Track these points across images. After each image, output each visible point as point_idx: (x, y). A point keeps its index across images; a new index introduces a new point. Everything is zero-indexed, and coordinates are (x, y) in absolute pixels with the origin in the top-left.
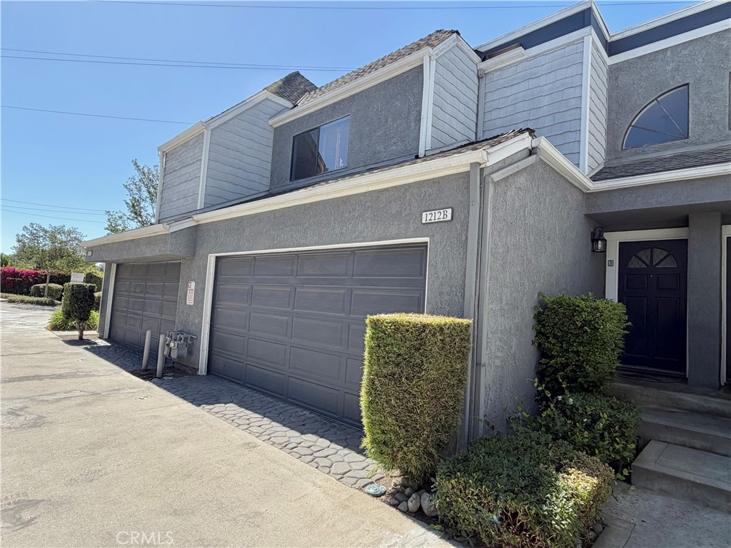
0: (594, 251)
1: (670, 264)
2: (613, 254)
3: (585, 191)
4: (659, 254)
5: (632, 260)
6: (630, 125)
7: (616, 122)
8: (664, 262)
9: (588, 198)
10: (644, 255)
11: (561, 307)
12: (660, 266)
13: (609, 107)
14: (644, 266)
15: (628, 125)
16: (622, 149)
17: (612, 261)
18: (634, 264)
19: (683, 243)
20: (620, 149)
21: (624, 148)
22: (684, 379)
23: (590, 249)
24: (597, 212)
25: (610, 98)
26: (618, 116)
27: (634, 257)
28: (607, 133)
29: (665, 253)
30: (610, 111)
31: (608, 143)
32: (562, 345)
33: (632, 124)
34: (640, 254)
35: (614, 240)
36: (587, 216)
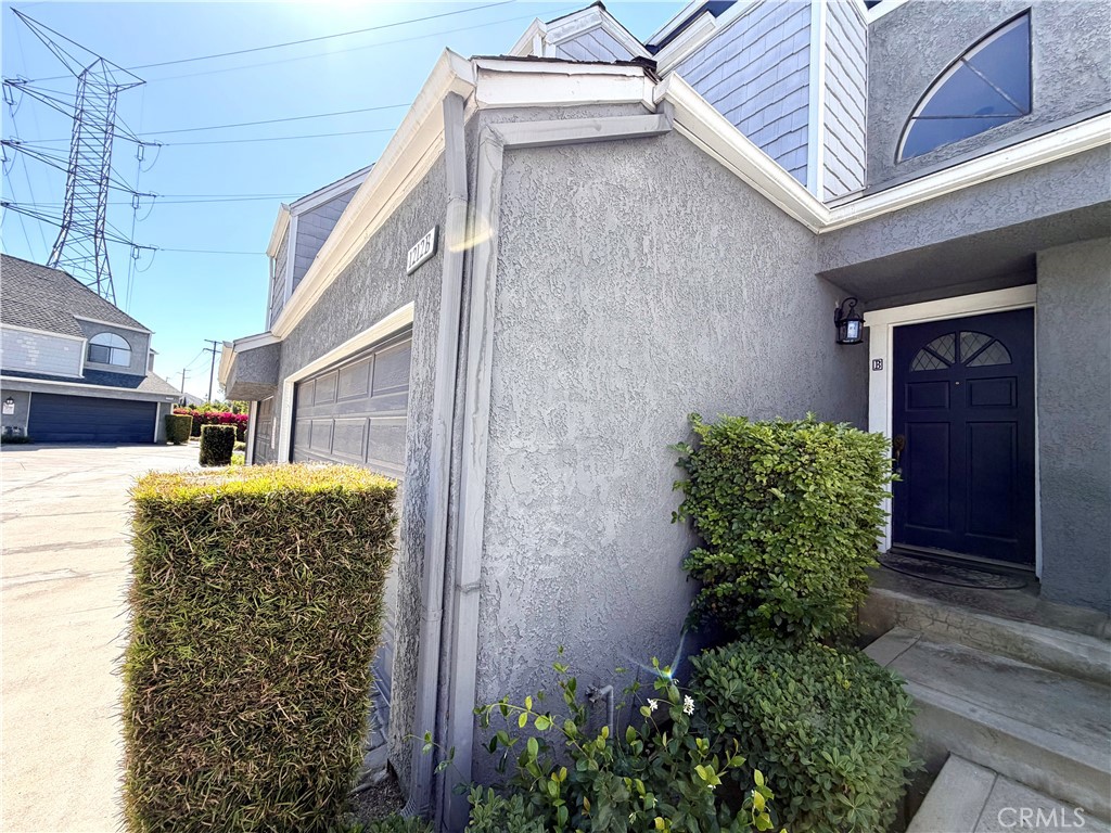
0: (840, 342)
1: (995, 357)
2: (882, 347)
3: (815, 230)
4: (971, 343)
5: (919, 356)
6: (910, 118)
7: (884, 118)
8: (982, 356)
9: (823, 243)
10: (943, 347)
11: (728, 443)
12: (976, 363)
13: (870, 95)
14: (942, 366)
15: (907, 117)
16: (896, 162)
17: (879, 362)
18: (923, 363)
19: (1023, 317)
20: (892, 163)
21: (899, 159)
22: (1031, 583)
23: (833, 338)
24: (841, 266)
25: (872, 78)
26: (888, 107)
27: (922, 352)
28: (869, 139)
29: (985, 339)
30: (872, 100)
31: (870, 157)
32: (731, 524)
33: (917, 114)
34: (935, 345)
35: (882, 325)
36: (821, 275)
